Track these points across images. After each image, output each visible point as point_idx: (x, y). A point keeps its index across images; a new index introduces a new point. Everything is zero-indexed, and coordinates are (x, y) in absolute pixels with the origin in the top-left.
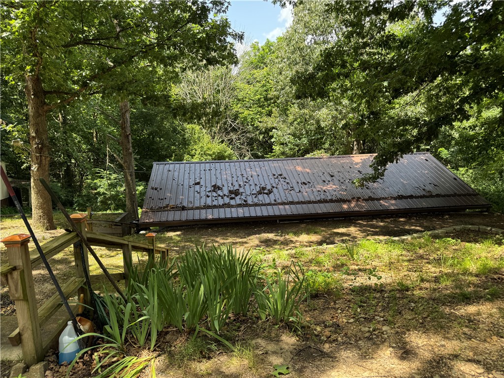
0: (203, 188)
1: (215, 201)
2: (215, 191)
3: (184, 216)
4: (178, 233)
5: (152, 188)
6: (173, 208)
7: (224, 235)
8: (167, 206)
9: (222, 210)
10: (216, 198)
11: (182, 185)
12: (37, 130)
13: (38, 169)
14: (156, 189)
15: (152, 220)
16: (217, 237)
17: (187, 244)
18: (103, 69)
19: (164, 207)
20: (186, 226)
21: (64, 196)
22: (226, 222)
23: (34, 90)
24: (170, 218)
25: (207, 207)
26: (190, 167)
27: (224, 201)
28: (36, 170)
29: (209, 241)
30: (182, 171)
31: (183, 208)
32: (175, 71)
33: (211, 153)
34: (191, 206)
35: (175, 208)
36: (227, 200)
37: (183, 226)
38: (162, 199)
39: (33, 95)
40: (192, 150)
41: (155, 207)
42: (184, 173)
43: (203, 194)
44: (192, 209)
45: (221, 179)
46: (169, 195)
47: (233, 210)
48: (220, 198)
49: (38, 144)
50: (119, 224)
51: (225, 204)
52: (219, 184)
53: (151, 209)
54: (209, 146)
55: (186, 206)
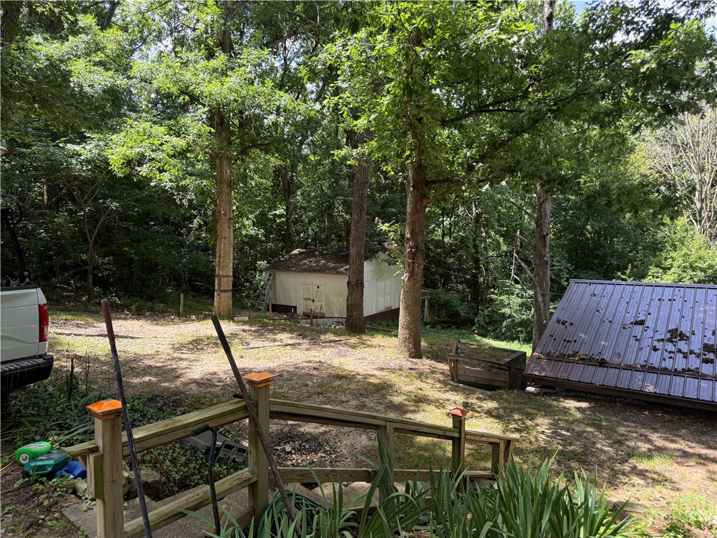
0: (650, 333)
1: (668, 360)
2: (672, 342)
3: (600, 377)
4: (584, 405)
5: (558, 321)
6: (583, 359)
7: (672, 430)
8: (574, 355)
9: (679, 380)
10: (672, 355)
11: (610, 322)
12: (413, 230)
13: (409, 278)
14: (563, 324)
15: (543, 374)
16: (655, 430)
17: (589, 429)
18: (494, 145)
19: (569, 356)
20: (604, 395)
21: (464, 313)
22: (684, 405)
23: (414, 180)
24: (574, 377)
25: (649, 369)
26: (633, 291)
27: (687, 363)
28: (406, 280)
29: (634, 435)
30: (616, 296)
31: (602, 363)
32: (619, 133)
33: (705, 266)
34: (616, 361)
35: (588, 361)
36: (694, 362)
37: (598, 394)
38: (568, 341)
39: (412, 186)
40: (666, 259)
41: (555, 353)
42: (620, 300)
43: (646, 342)
44: (618, 367)
45: (692, 320)
46: (582, 335)
47: (704, 384)
48: (680, 356)
49: (412, 248)
50: (504, 367)
51: (689, 370)
52: (685, 329)
53: (548, 355)
54: (702, 253)
55: (608, 360)
